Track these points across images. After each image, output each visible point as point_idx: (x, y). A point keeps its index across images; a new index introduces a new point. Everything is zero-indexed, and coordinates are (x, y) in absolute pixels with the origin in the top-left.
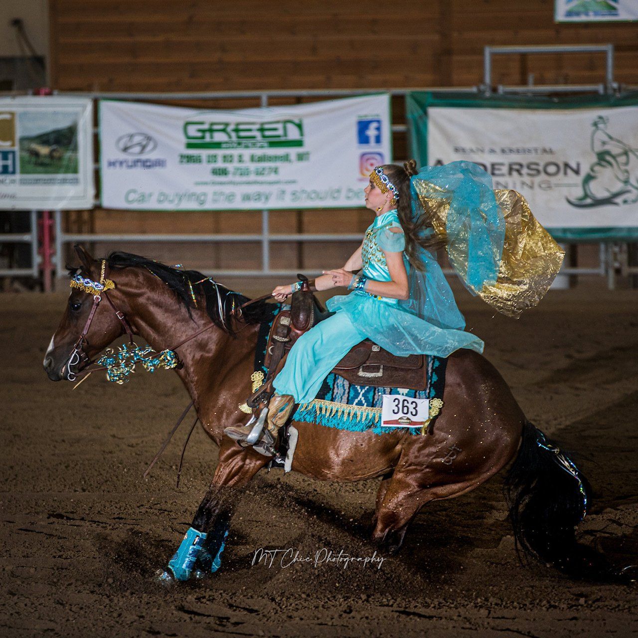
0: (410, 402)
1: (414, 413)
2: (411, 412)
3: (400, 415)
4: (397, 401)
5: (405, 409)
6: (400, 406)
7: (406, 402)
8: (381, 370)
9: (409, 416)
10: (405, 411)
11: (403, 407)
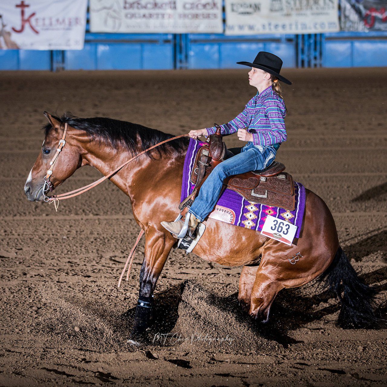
0: (285, 225)
1: (285, 232)
2: (284, 232)
3: (276, 231)
4: (276, 222)
5: (280, 229)
6: (277, 226)
7: (282, 224)
8: (266, 194)
9: (281, 233)
10: (279, 230)
11: (279, 226)
